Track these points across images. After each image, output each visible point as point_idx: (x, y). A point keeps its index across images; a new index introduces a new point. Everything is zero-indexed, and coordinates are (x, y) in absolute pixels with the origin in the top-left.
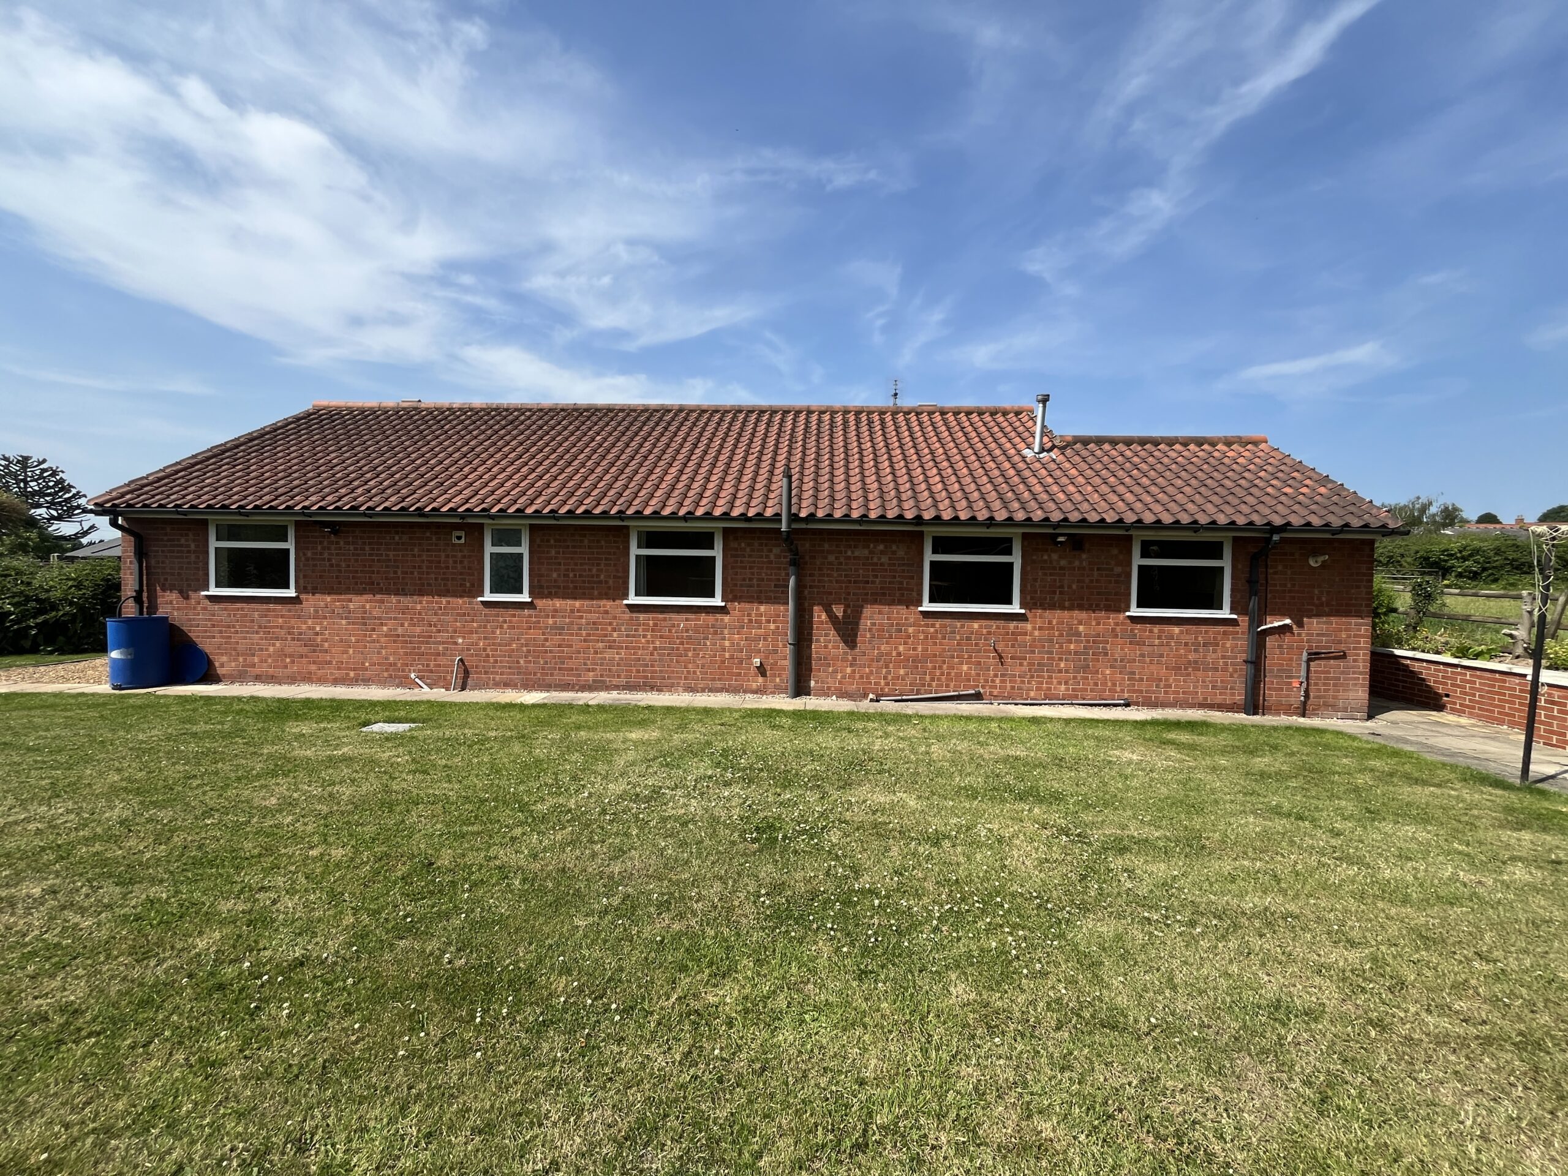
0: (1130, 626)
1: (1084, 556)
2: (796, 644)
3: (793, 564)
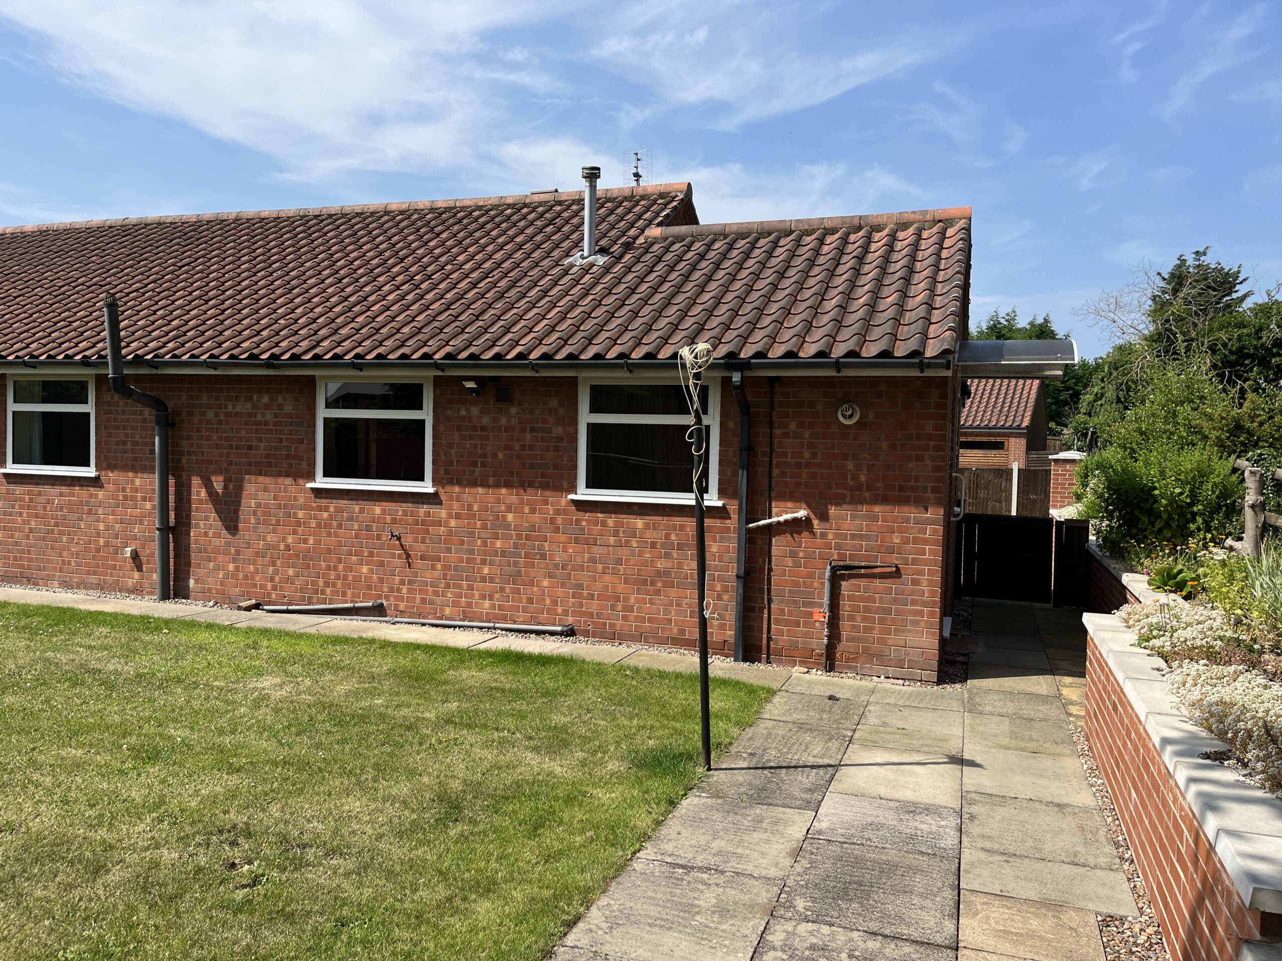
0: (576, 515)
1: (513, 410)
2: (165, 529)
3: (158, 423)
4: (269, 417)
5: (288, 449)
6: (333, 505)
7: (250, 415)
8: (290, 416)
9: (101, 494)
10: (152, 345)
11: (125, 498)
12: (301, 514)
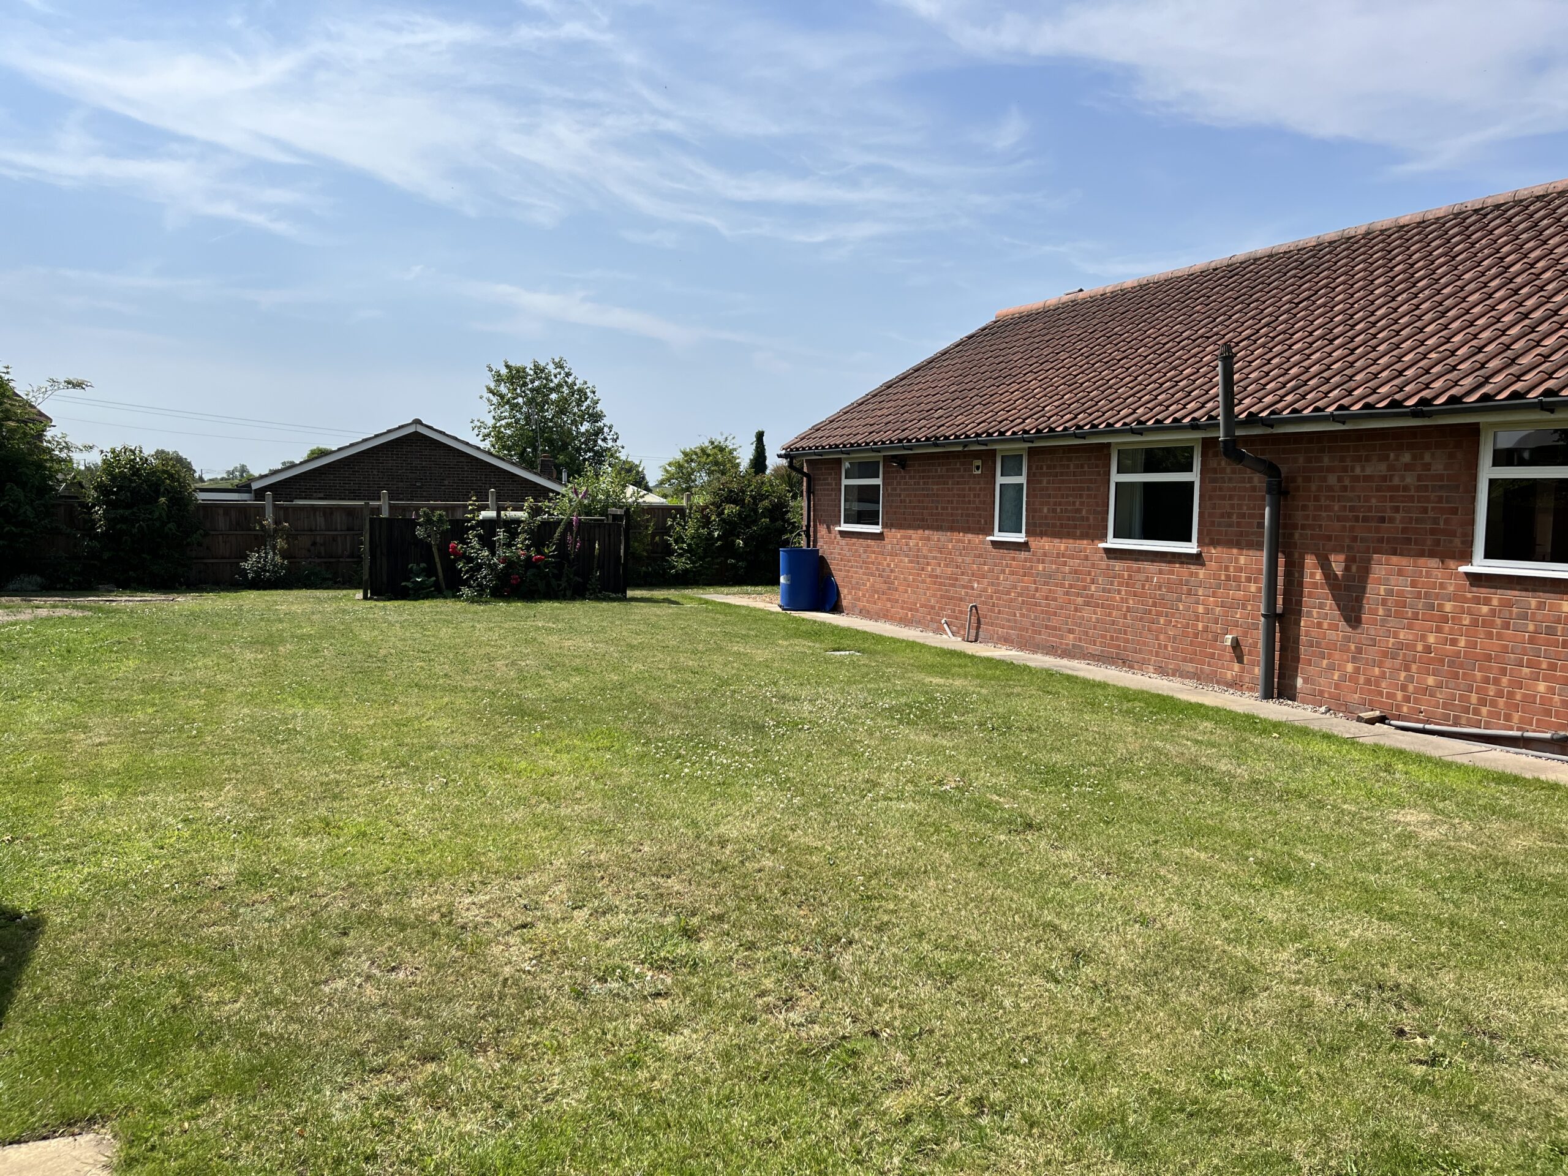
2: (1272, 616)
3: (1269, 491)
4: (1410, 479)
5: (1436, 521)
6: (1497, 597)
7: (1384, 478)
8: (1441, 477)
9: (1201, 572)
10: (1268, 400)
11: (1228, 578)
12: (1448, 606)
